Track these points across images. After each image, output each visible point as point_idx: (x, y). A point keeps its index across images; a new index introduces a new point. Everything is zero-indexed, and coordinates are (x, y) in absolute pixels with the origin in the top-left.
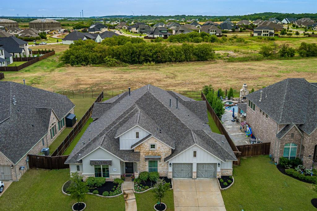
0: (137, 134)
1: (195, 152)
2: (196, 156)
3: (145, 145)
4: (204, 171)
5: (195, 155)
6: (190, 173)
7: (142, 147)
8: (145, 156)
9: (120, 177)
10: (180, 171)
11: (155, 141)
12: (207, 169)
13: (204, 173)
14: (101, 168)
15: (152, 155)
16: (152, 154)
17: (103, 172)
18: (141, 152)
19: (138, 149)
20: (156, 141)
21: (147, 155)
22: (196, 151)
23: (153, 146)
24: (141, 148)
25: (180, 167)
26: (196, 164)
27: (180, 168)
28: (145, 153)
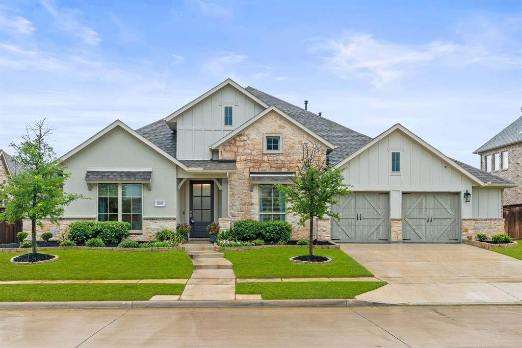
0: (228, 111)
1: (396, 157)
2: (398, 170)
3: (251, 137)
4: (424, 222)
5: (396, 167)
6: (381, 228)
7: (242, 144)
8: (251, 173)
9: (175, 228)
10: (353, 221)
11: (280, 127)
12: (430, 213)
13: (424, 227)
14: (117, 199)
15: (268, 171)
16: (271, 167)
17: (123, 211)
18: (238, 158)
19: (230, 151)
20: (283, 127)
21: (256, 171)
22: (398, 154)
23: (273, 143)
24: (238, 147)
25: (353, 206)
26: (401, 194)
27: (353, 210)
28: (251, 164)
